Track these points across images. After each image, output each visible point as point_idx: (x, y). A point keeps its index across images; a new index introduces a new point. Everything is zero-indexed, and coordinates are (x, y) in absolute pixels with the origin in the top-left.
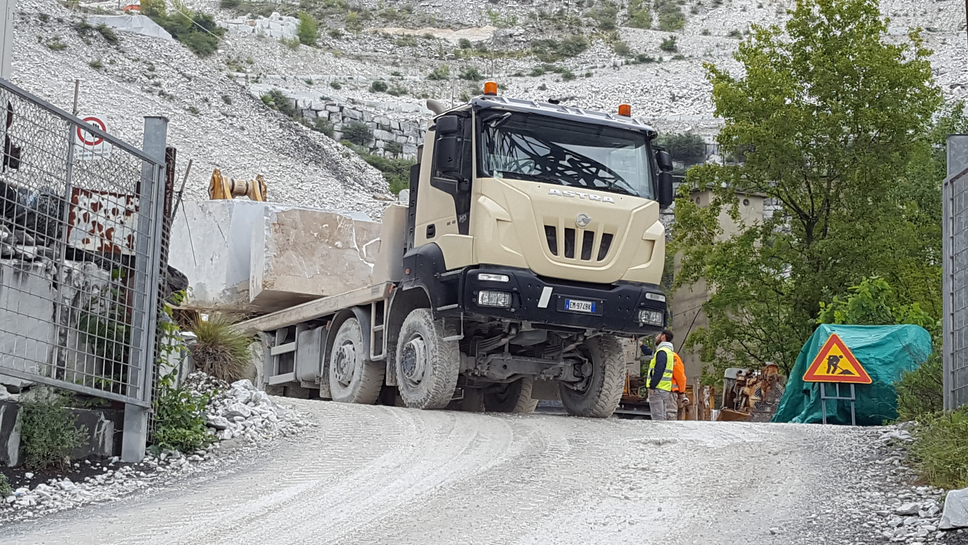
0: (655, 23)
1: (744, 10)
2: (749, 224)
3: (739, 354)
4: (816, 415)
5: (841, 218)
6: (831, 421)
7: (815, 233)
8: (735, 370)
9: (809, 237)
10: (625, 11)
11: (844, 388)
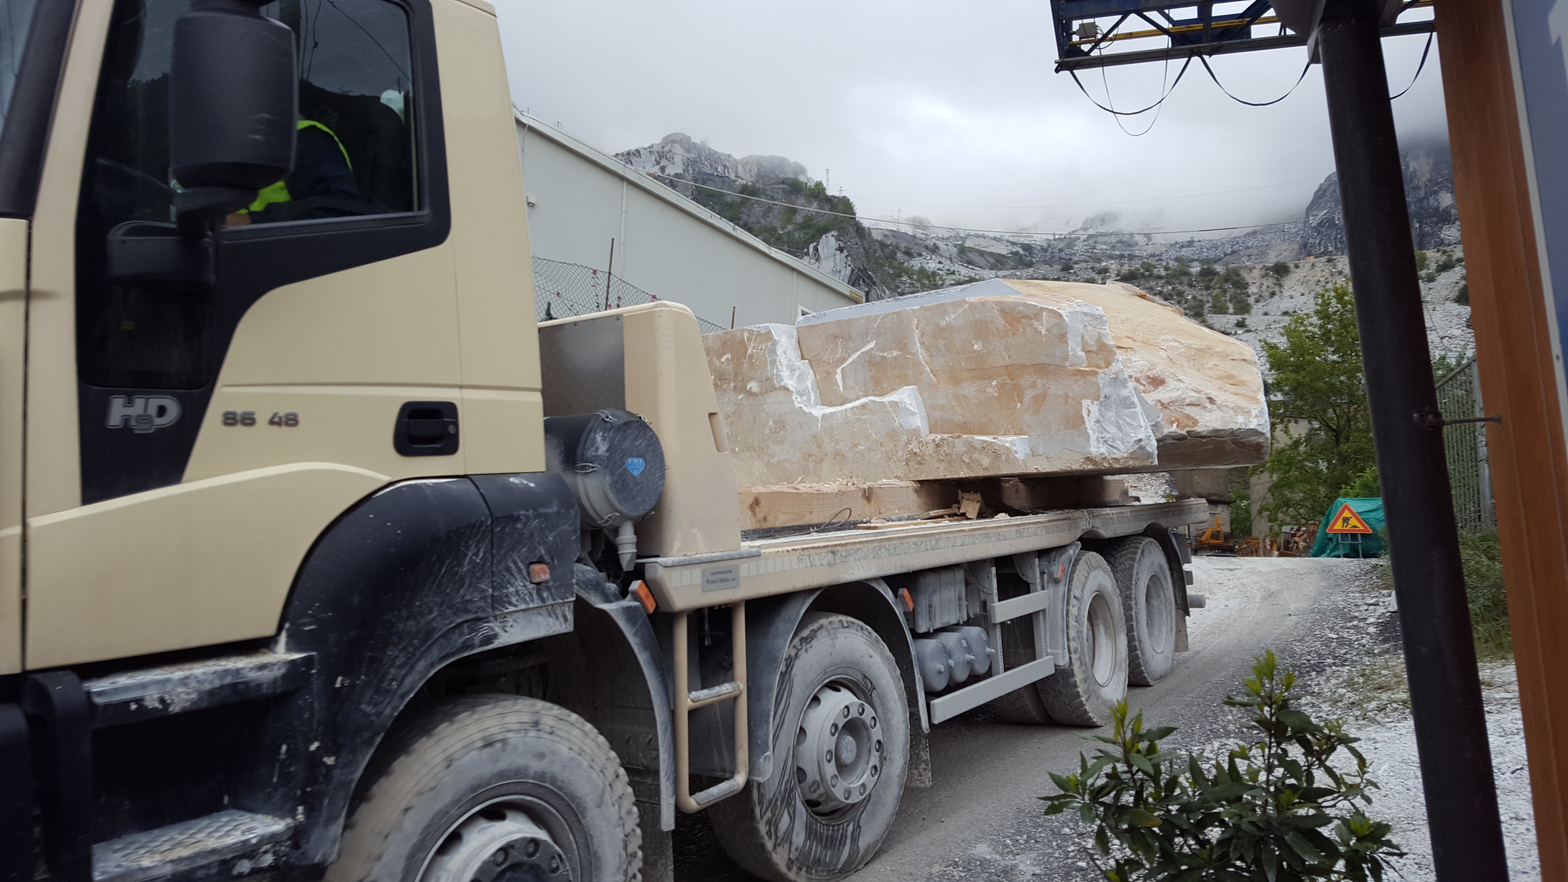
0: (1231, 310)
1: (1292, 298)
2: (1295, 436)
3: (1293, 517)
4: (1336, 553)
5: (1358, 430)
6: (1346, 556)
7: (1342, 440)
8: (1289, 527)
9: (1338, 442)
10: (1209, 305)
11: (1354, 536)
